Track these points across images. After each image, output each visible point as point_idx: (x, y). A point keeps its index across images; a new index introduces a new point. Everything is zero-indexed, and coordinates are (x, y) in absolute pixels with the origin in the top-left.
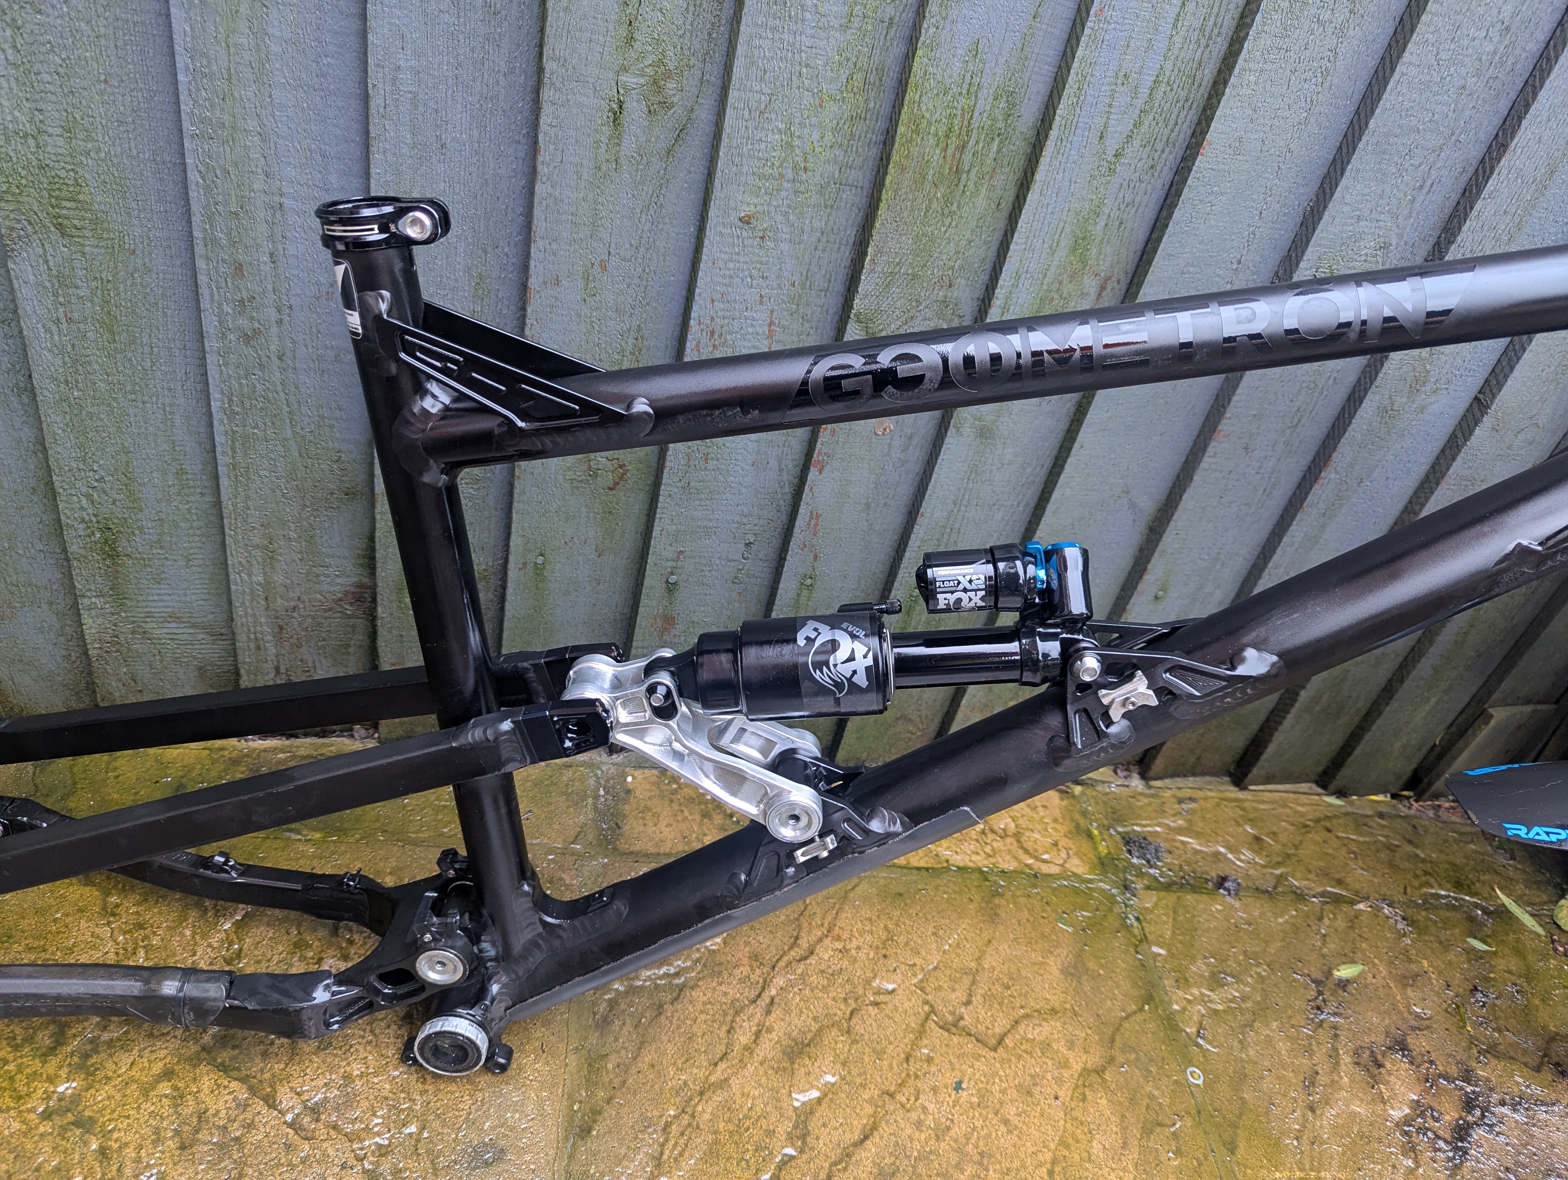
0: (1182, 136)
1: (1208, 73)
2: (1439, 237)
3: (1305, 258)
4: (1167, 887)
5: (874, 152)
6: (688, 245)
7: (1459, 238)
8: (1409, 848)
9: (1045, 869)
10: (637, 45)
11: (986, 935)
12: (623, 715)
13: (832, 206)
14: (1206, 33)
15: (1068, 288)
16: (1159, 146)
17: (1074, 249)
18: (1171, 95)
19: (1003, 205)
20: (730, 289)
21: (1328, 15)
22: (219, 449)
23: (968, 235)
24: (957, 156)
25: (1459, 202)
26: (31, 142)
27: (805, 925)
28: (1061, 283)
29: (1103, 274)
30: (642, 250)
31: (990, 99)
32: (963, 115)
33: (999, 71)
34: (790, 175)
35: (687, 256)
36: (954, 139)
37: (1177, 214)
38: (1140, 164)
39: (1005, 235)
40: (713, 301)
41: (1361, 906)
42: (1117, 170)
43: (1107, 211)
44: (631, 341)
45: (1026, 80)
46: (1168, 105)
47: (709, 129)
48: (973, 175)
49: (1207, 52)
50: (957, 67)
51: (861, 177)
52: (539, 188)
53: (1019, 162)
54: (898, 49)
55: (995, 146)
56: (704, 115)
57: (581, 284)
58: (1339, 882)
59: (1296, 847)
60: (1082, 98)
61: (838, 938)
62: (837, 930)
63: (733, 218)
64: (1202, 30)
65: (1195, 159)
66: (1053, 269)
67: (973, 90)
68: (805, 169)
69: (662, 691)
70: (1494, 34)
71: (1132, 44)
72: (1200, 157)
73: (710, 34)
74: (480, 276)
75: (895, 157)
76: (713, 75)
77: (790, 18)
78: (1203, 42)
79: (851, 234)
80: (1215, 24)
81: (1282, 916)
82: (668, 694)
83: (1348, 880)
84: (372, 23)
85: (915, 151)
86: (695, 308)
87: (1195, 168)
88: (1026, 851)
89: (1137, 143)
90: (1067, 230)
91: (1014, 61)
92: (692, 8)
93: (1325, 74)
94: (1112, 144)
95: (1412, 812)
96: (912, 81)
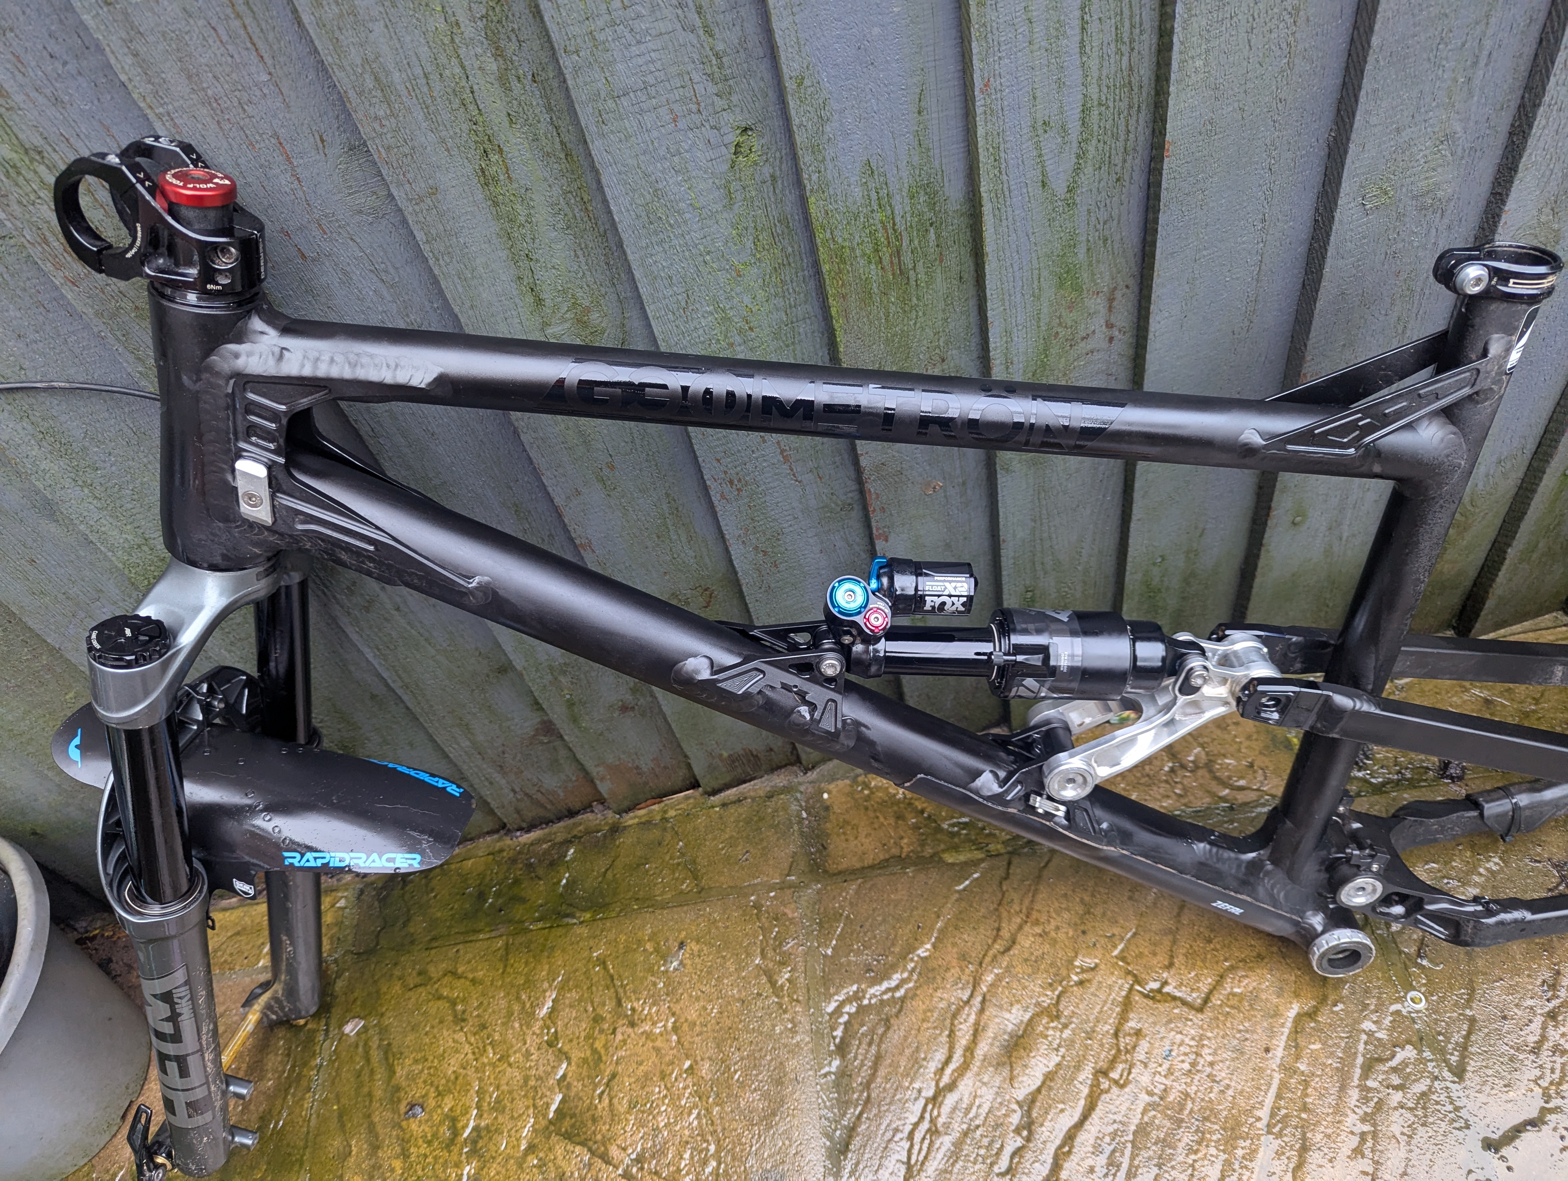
0: (1141, 139)
1: (1145, 71)
2: (1523, 97)
3: (1342, 195)
4: (1380, 788)
5: (812, 284)
7: (1547, 99)
10: (548, 303)
13: (793, 343)
14: (1126, 39)
15: (1069, 318)
16: (1118, 160)
17: (1061, 285)
18: (1109, 113)
19: (966, 276)
20: (730, 445)
23: (940, 315)
24: (896, 261)
25: (1536, 55)
27: (1005, 914)
28: (1060, 317)
29: (1105, 289)
30: (638, 442)
31: (907, 201)
32: (885, 228)
33: (905, 174)
34: (739, 339)
36: (885, 249)
37: (1162, 218)
38: (1103, 184)
39: (980, 300)
40: (718, 461)
42: (1078, 201)
43: (1084, 239)
44: (665, 507)
45: (938, 166)
46: (1110, 121)
47: (647, 332)
48: (920, 266)
49: (1135, 54)
50: (858, 192)
51: (811, 308)
53: (965, 236)
54: (791, 197)
55: (932, 235)
56: (637, 324)
57: (599, 486)
60: (1003, 166)
61: (1037, 923)
62: (1035, 915)
64: (1118, 39)
65: (1162, 161)
66: (1045, 310)
67: (883, 202)
68: (751, 329)
71: (1038, 94)
72: (1166, 160)
73: (607, 264)
74: (515, 505)
75: (831, 291)
76: (627, 290)
77: (671, 225)
78: (1125, 49)
80: (1132, 26)
85: (849, 278)
86: (705, 471)
87: (1164, 172)
88: (1220, 781)
89: (1089, 170)
90: (1045, 273)
91: (916, 158)
92: (580, 253)
94: (1060, 185)
96: (816, 224)
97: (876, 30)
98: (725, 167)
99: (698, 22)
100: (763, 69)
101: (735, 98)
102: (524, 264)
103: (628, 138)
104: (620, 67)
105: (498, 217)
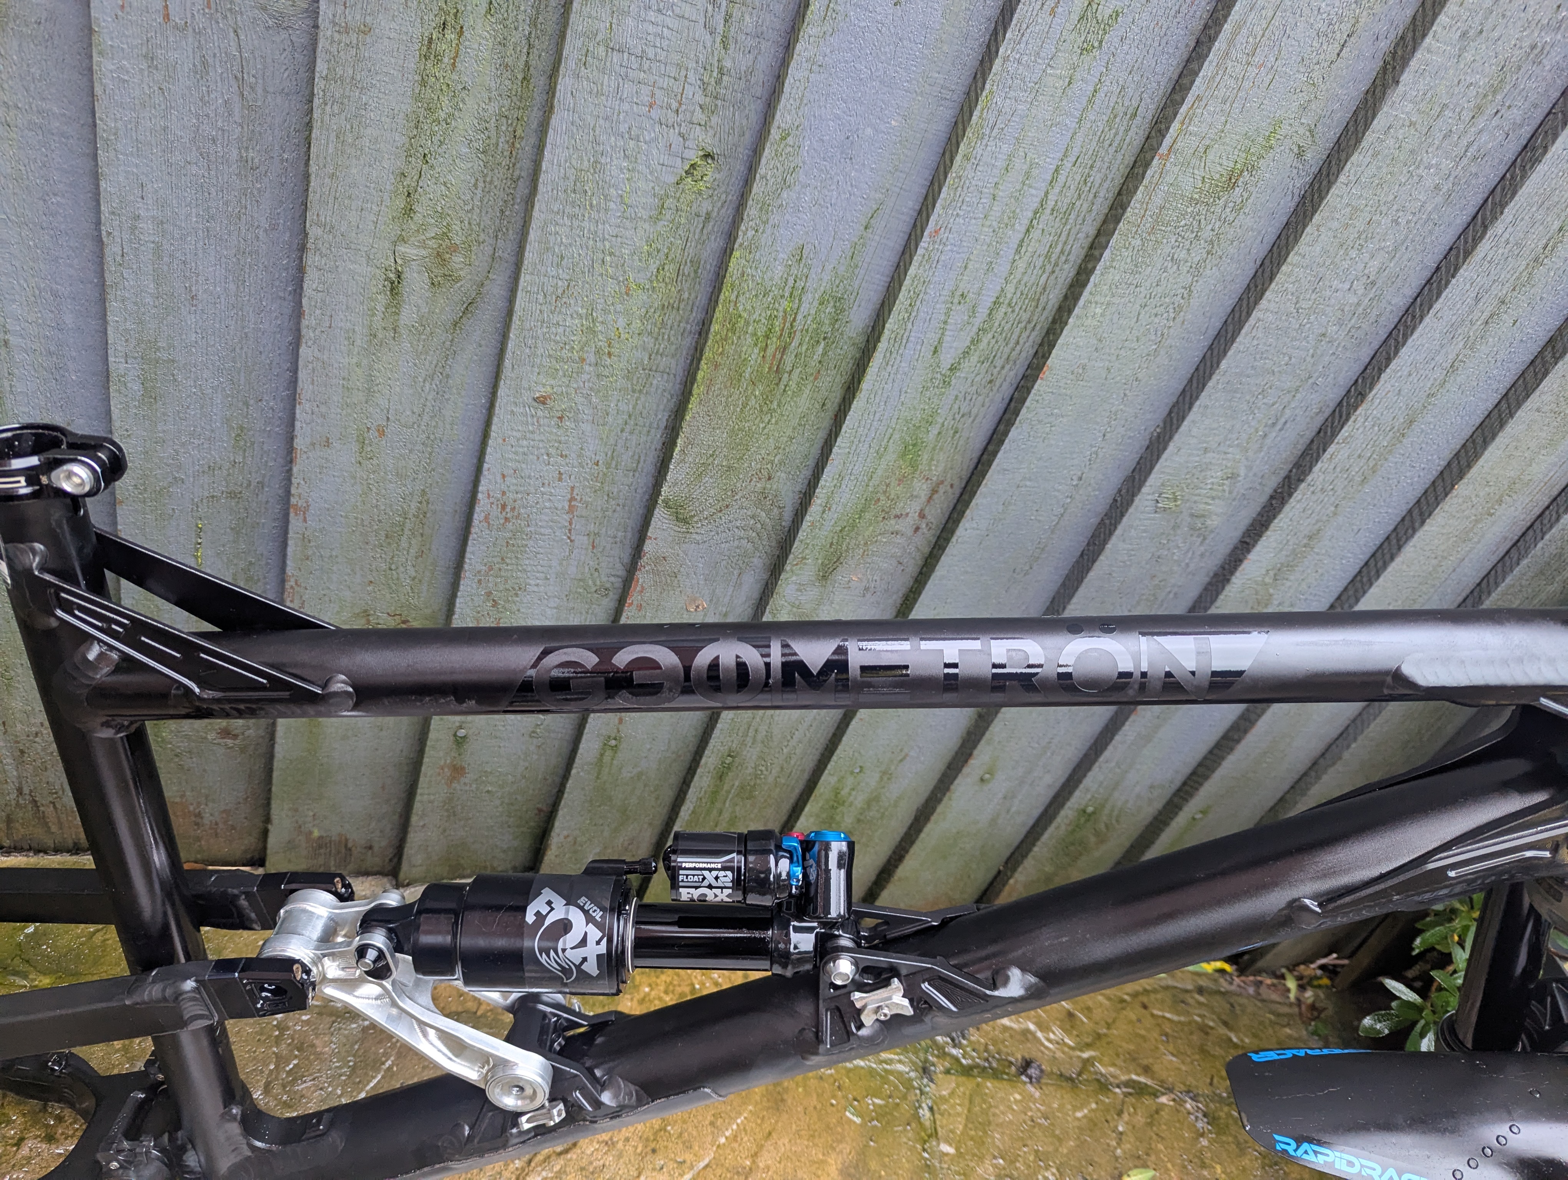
0: (1024, 355)
1: (1054, 297)
2: (1291, 471)
3: (1147, 484)
4: (967, 1071)
5: (688, 342)
6: (479, 416)
7: (1309, 478)
8: (1223, 1030)
10: (418, 217)
11: (767, 1127)
13: (640, 391)
14: (1053, 260)
15: (896, 490)
16: (999, 363)
17: (903, 455)
18: (1012, 317)
19: (829, 405)
20: (524, 466)
21: (1183, 255)
23: (789, 432)
24: (778, 356)
25: (1312, 441)
28: (888, 485)
29: (934, 479)
30: (426, 418)
31: (816, 303)
32: (785, 318)
33: (826, 277)
34: (592, 358)
35: (478, 426)
36: (775, 339)
37: (1013, 433)
38: (978, 379)
39: (830, 435)
40: (504, 476)
41: (1163, 1099)
42: (952, 383)
43: (941, 421)
44: (414, 505)
45: (856, 286)
46: (1009, 325)
47: (502, 304)
48: (795, 375)
49: (1053, 277)
50: (779, 271)
51: (676, 365)
52: (303, 350)
53: (847, 366)
54: (715, 244)
55: (820, 349)
56: (496, 289)
57: (355, 447)
58: (1147, 1070)
59: (1109, 1026)
60: (914, 314)
63: (527, 397)
64: (1048, 256)
65: (1035, 381)
66: (880, 472)
67: (796, 293)
68: (610, 354)
69: (373, 952)
70: (1359, 287)
71: (970, 266)
72: (1039, 381)
73: (502, 212)
74: (242, 428)
75: (708, 354)
76: (506, 250)
77: (591, 205)
78: (1049, 268)
79: (663, 417)
80: (1062, 252)
81: (1081, 1108)
82: (381, 957)
83: (1156, 1068)
84: (104, 169)
85: (730, 349)
86: (483, 482)
87: (1033, 391)
89: (974, 359)
90: (897, 436)
91: (843, 268)
92: (481, 184)
93: (1179, 309)
94: (947, 359)
95: (1233, 988)
96: (728, 280)
97: (869, 131)
98: (673, 179)
99: (720, 28)
100: (754, 109)
101: (715, 120)
102: (419, 163)
103: (599, 94)
104: (630, 21)
105: (418, 98)
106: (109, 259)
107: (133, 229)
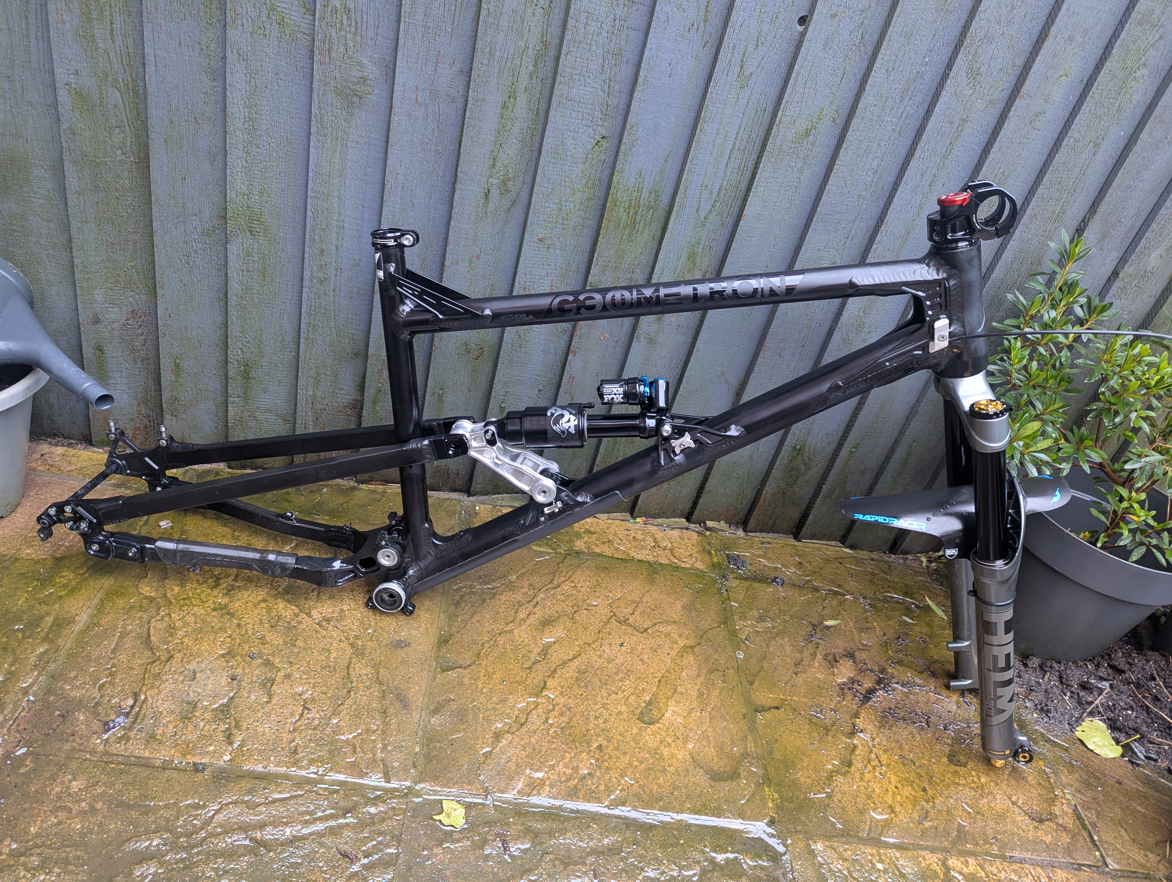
0: (735, 211)
1: (744, 186)
4: (746, 579)
5: (598, 213)
6: (516, 250)
8: (883, 575)
9: (683, 565)
10: (497, 168)
11: (647, 589)
12: (474, 444)
13: (579, 235)
14: (741, 170)
15: (687, 275)
16: (725, 215)
17: (689, 259)
18: (727, 195)
19: (656, 237)
20: (533, 269)
21: (794, 164)
22: (302, 330)
23: (640, 250)
24: (634, 216)
26: (246, 197)
27: (557, 575)
28: (683, 273)
29: (704, 270)
30: (495, 251)
31: (648, 193)
32: (636, 200)
33: (651, 182)
34: (560, 222)
35: (515, 254)
36: (632, 209)
38: (717, 223)
39: (657, 250)
40: (525, 274)
41: (848, 597)
42: (706, 225)
43: (703, 242)
44: (489, 291)
45: (663, 186)
46: (727, 198)
47: (526, 201)
48: (641, 225)
49: (743, 176)
50: (632, 180)
51: (592, 223)
52: (452, 223)
53: (662, 220)
54: (607, 172)
55: (651, 213)
56: (524, 195)
57: (468, 264)
58: (839, 586)
59: (821, 569)
60: (687, 195)
61: (573, 582)
62: (572, 579)
63: (535, 239)
64: (739, 168)
66: (679, 267)
67: (639, 189)
68: (567, 219)
69: (490, 433)
70: (870, 173)
71: (708, 174)
72: (741, 221)
73: (527, 164)
74: (424, 259)
75: (606, 216)
76: (528, 179)
77: (561, 158)
78: (740, 173)
79: (588, 247)
80: (744, 166)
81: (803, 596)
82: (493, 434)
83: (845, 586)
84: (389, 156)
85: (615, 214)
86: (517, 277)
87: (740, 226)
88: (675, 557)
89: (714, 214)
90: (685, 250)
91: (657, 178)
92: (520, 154)
93: (796, 188)
94: (703, 214)
95: (891, 559)
96: (613, 185)
97: (663, 123)
98: (591, 147)
99: (607, 90)
100: (620, 118)
101: (606, 123)
102: (498, 146)
103: (564, 116)
104: (575, 90)
105: (499, 123)
106: (386, 190)
107: (396, 178)
